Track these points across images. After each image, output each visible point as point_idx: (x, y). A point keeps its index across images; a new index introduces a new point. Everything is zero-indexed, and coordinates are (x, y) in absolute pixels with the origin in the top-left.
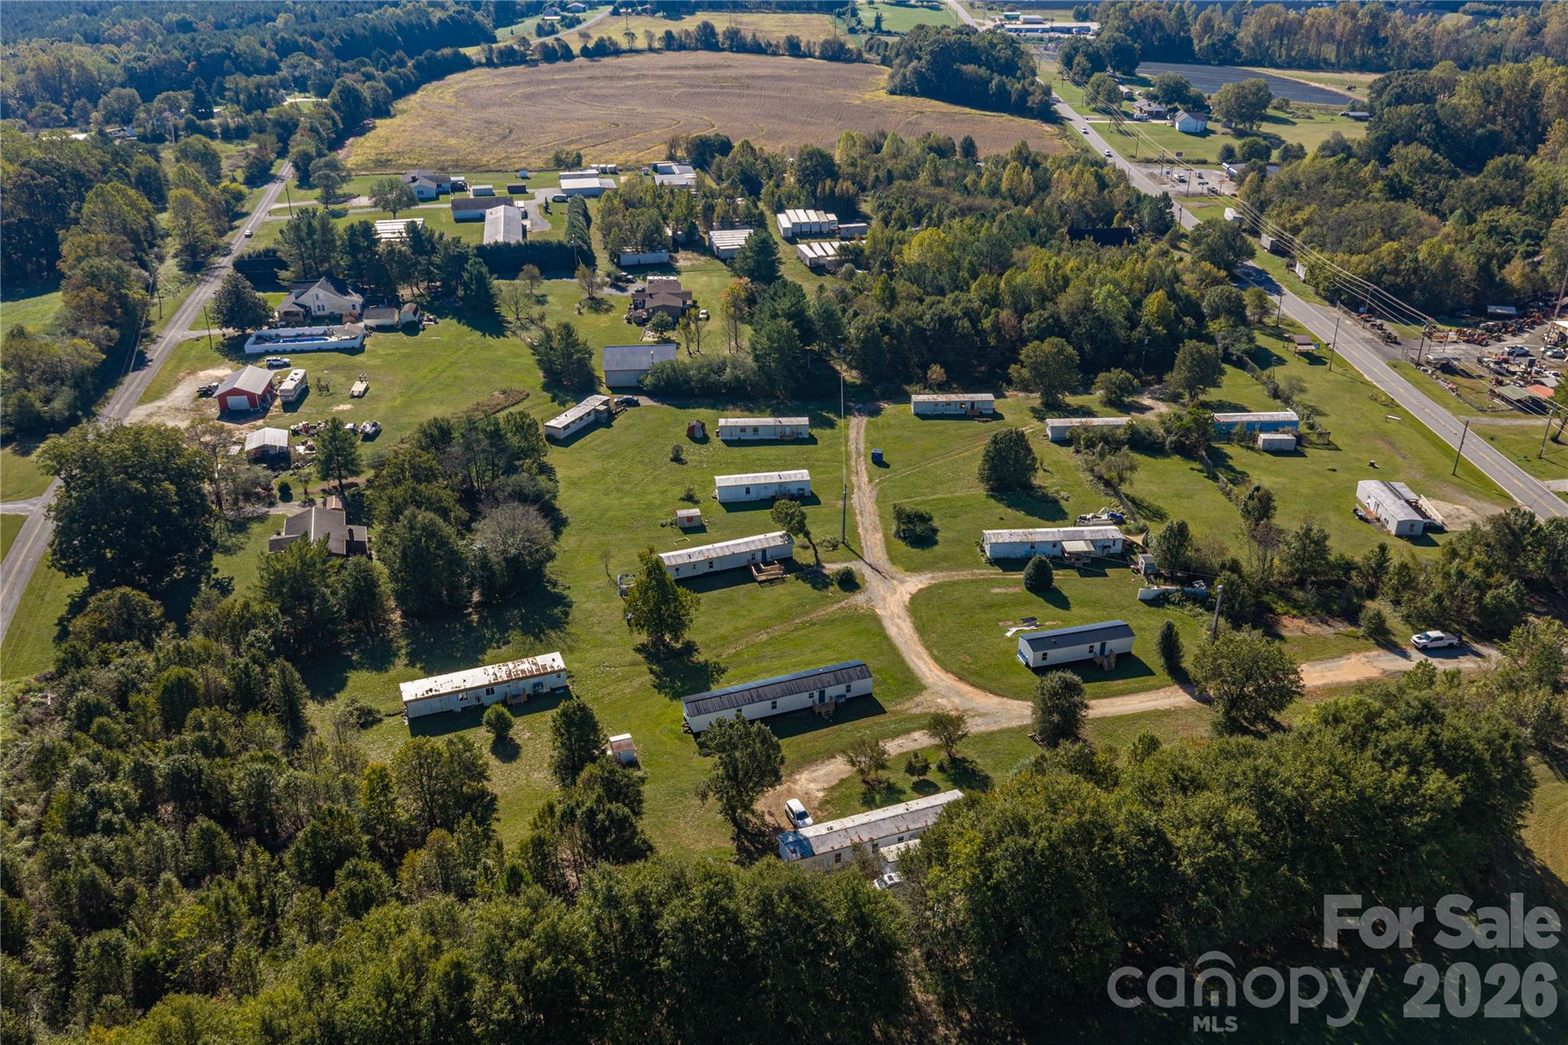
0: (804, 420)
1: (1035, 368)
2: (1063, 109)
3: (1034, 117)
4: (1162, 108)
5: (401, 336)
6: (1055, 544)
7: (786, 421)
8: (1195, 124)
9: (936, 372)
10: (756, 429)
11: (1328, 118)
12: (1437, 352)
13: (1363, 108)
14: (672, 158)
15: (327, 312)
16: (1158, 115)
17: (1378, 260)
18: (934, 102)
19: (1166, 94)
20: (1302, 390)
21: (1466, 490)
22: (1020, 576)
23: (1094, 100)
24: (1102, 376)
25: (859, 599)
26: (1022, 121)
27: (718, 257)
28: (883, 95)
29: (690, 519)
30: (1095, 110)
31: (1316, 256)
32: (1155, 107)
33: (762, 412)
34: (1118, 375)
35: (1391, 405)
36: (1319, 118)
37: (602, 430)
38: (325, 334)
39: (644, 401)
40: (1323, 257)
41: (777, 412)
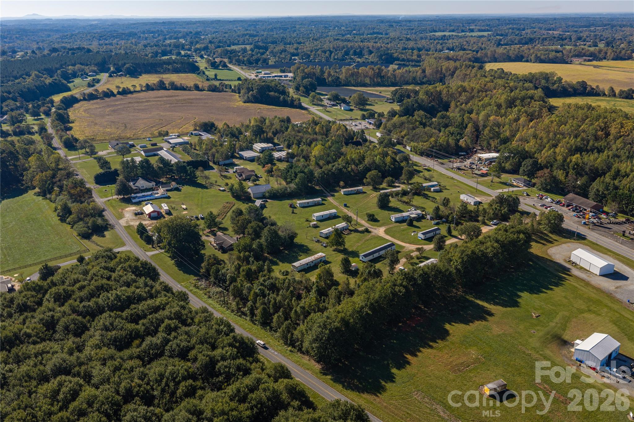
0: (320, 199)
1: (372, 179)
2: (303, 104)
3: (297, 108)
4: (334, 103)
5: (176, 192)
6: (408, 216)
7: (315, 200)
8: (348, 108)
9: (342, 183)
10: (308, 203)
11: (382, 103)
12: (455, 165)
13: (390, 99)
14: (195, 130)
15: (145, 188)
16: (334, 105)
17: (431, 143)
18: (261, 105)
19: (334, 97)
20: (433, 177)
21: (481, 195)
22: (405, 224)
23: (313, 101)
24: (386, 179)
25: (372, 234)
26: (295, 110)
27: (246, 160)
28: (241, 104)
29: (315, 224)
30: (313, 104)
31: (412, 144)
32: (332, 103)
33: (303, 199)
34: (390, 178)
35: (452, 178)
36: (379, 103)
37: (265, 209)
38: (152, 194)
39: (268, 200)
40: (416, 144)
41: (306, 199)
